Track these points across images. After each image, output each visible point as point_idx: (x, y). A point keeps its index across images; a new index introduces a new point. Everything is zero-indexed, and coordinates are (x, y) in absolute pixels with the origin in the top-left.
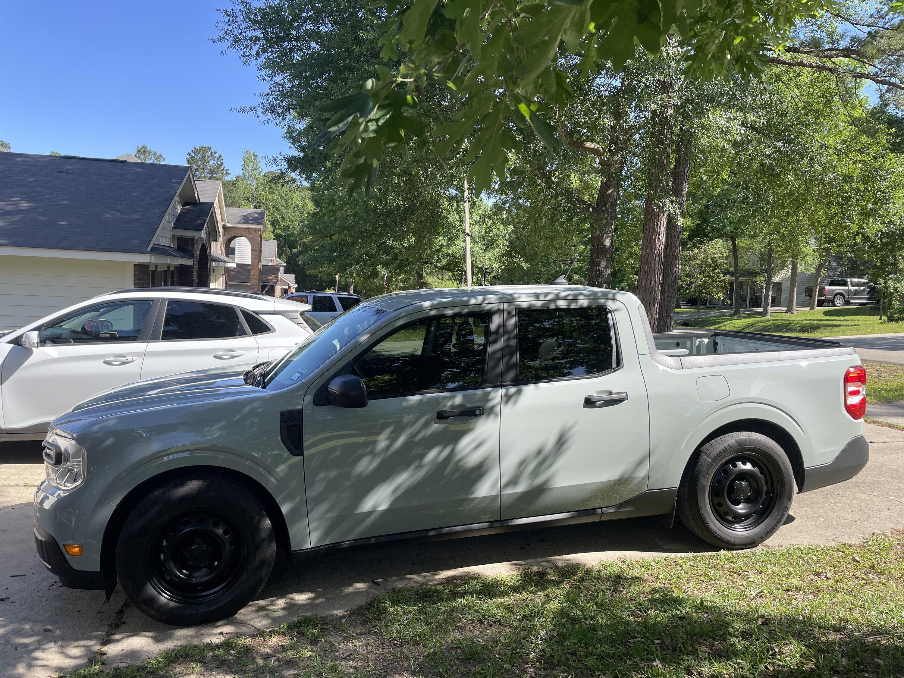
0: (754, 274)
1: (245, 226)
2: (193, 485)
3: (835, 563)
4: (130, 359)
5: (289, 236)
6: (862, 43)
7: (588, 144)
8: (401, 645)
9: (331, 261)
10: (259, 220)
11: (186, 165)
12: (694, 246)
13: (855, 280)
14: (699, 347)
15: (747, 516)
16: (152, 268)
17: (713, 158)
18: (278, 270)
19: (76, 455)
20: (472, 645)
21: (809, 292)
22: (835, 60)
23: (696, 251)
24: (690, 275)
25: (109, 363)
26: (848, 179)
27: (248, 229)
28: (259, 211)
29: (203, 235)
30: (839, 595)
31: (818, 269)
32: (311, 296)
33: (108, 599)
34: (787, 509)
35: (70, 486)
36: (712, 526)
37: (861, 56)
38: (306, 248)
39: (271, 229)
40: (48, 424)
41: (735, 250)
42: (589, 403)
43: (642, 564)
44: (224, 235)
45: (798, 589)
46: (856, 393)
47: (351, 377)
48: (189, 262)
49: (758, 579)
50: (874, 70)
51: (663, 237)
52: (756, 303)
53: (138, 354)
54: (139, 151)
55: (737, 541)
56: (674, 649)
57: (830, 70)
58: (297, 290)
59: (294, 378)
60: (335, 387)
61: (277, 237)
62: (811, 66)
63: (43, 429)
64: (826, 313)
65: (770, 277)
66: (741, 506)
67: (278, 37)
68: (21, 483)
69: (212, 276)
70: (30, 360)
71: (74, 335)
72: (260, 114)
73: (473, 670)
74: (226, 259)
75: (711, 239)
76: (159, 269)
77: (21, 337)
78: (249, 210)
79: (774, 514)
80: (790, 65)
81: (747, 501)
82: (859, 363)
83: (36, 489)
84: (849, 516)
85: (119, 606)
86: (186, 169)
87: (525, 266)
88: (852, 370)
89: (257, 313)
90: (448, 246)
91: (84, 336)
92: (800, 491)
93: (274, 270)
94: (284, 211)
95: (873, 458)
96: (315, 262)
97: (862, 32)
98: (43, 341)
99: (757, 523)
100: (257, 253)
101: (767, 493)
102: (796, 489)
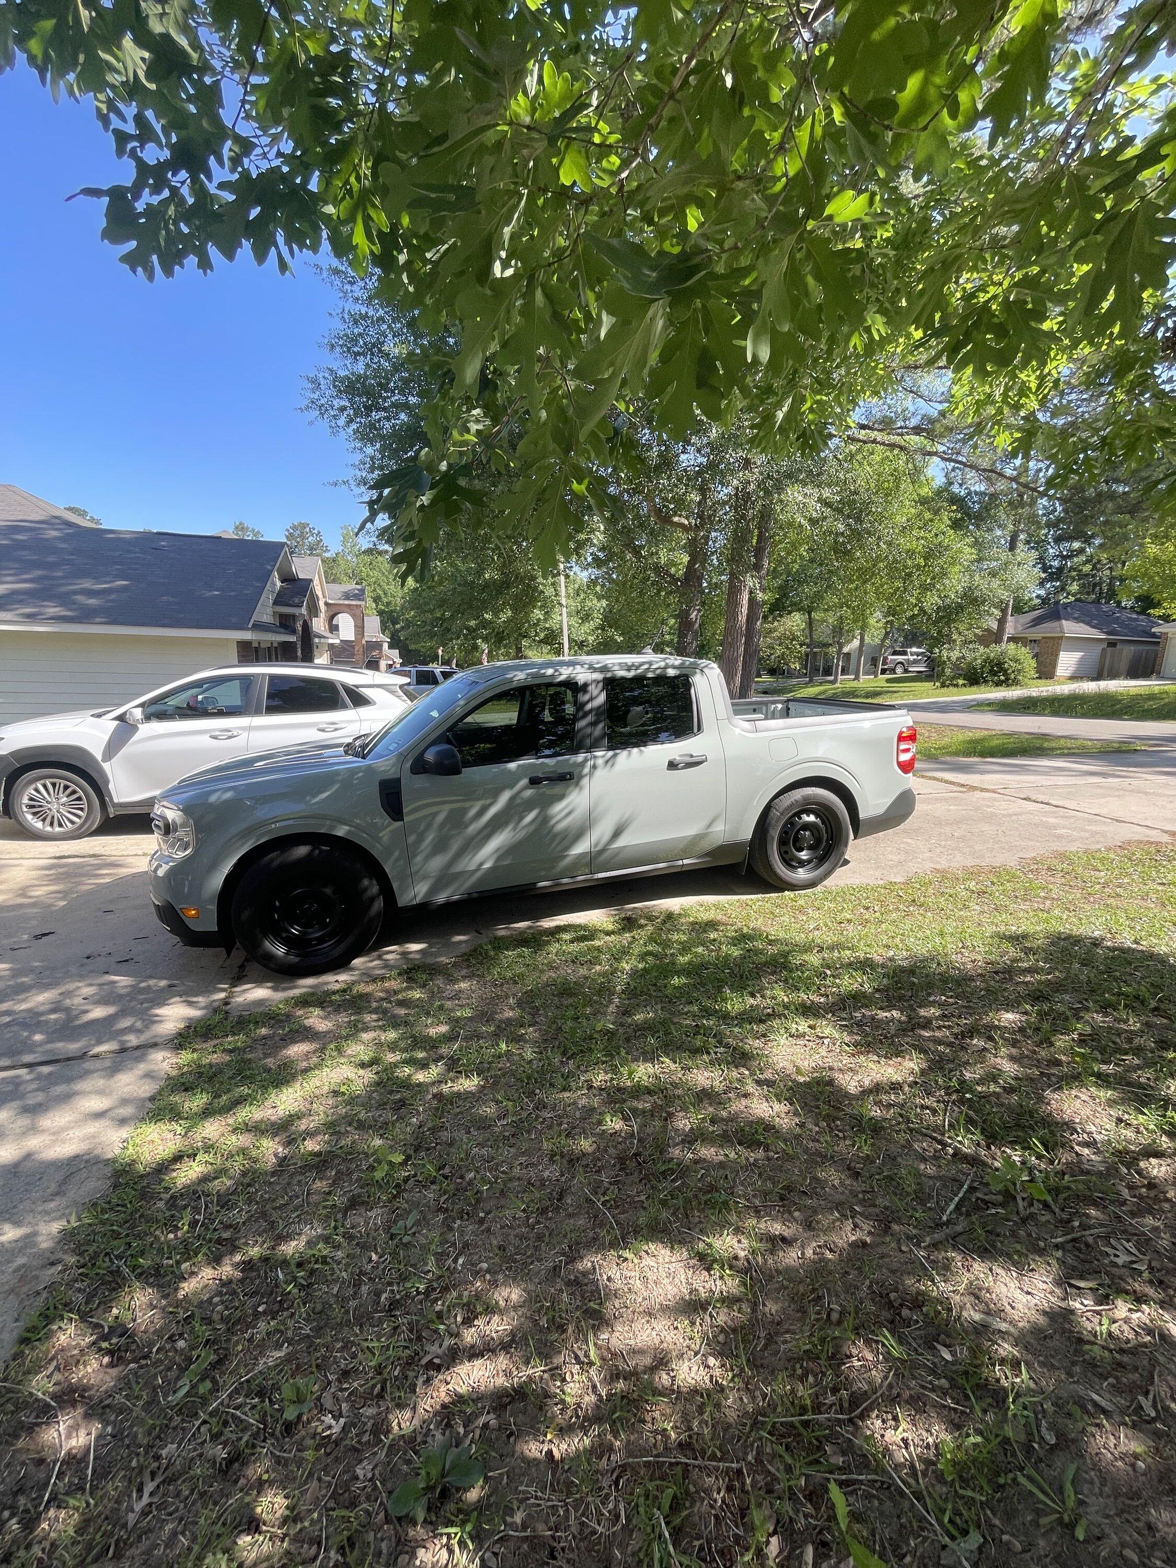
0: (828, 645)
1: (346, 602)
2: (302, 851)
3: (882, 898)
4: (235, 733)
5: (392, 611)
6: (932, 421)
7: (676, 519)
8: (502, 985)
9: (432, 635)
10: (360, 596)
11: (284, 540)
12: (774, 619)
13: (914, 650)
14: (773, 712)
15: (809, 861)
16: (255, 645)
17: (792, 535)
18: (381, 646)
19: (183, 826)
20: (566, 982)
21: (874, 661)
22: (907, 437)
23: (776, 624)
24: (771, 647)
25: (215, 738)
26: (911, 553)
27: (350, 606)
28: (359, 587)
29: (304, 611)
30: (883, 926)
31: (883, 640)
32: (413, 670)
33: (229, 954)
34: (843, 853)
35: (181, 854)
36: (778, 871)
37: (931, 435)
38: (408, 624)
39: (374, 605)
40: (155, 797)
41: (810, 623)
42: (672, 765)
43: (717, 906)
44: (326, 612)
45: (849, 921)
46: (907, 750)
47: (445, 747)
48: (292, 639)
49: (816, 915)
50: (943, 448)
51: (745, 610)
52: (828, 671)
53: (243, 729)
54: (237, 528)
55: (799, 883)
56: (741, 977)
57: (902, 448)
58: (402, 665)
59: (391, 748)
60: (430, 756)
61: (381, 613)
62: (883, 444)
63: (150, 802)
64: (888, 681)
65: (841, 648)
66: (804, 853)
67: (365, 407)
68: (140, 853)
69: (316, 652)
70: (137, 736)
71: (178, 711)
72: (353, 487)
73: (565, 1003)
74: (328, 634)
75: (790, 613)
76: (262, 646)
77: (125, 713)
78: (351, 586)
79: (832, 859)
80: (865, 442)
81: (810, 848)
82: (911, 724)
83: (149, 858)
84: (895, 858)
85: (239, 961)
86: (282, 545)
87: (619, 639)
88: (905, 730)
89: (357, 687)
90: (546, 620)
91: (189, 712)
92: (855, 838)
93: (378, 645)
94: (386, 588)
95: (919, 807)
96: (416, 636)
97: (933, 410)
98: (148, 718)
99: (817, 867)
100: (360, 629)
101: (827, 841)
102: (852, 836)
